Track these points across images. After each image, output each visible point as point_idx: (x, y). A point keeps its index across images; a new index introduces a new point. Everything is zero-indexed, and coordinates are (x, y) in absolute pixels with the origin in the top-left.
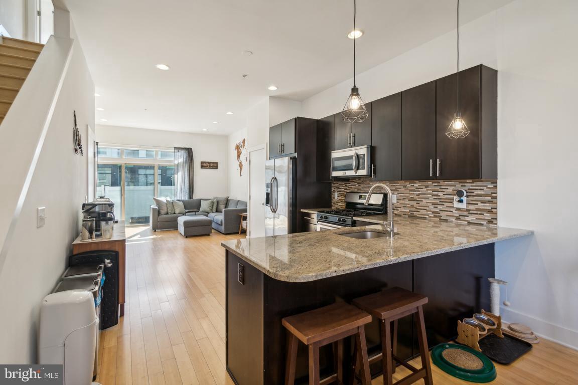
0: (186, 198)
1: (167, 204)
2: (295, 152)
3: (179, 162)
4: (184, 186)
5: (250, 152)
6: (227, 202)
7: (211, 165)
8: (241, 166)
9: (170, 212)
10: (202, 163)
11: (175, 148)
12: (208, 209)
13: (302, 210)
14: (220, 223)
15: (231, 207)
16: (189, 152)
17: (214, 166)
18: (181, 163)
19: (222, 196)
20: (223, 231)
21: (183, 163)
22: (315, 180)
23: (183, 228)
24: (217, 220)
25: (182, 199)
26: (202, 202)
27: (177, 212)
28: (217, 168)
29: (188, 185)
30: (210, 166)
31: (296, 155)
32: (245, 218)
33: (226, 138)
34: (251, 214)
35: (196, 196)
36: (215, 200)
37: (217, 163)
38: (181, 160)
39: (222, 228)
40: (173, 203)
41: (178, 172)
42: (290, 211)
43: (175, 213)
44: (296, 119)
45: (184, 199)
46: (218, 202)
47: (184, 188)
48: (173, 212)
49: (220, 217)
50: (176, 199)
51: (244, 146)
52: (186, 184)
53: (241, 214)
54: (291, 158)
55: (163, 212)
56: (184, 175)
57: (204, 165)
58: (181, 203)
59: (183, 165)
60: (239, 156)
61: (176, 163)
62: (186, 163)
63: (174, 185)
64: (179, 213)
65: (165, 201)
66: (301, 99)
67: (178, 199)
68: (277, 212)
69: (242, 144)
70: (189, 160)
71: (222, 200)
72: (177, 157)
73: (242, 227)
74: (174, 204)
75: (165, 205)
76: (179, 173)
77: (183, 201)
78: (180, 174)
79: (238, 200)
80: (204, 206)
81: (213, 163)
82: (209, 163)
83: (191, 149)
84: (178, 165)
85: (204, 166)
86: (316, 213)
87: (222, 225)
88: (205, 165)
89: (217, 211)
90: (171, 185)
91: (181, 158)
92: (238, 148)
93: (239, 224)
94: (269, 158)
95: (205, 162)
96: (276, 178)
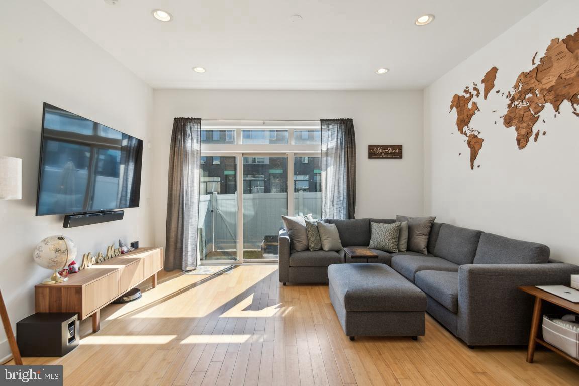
0: (342, 216)
1: (306, 230)
3: (329, 147)
4: (339, 192)
6: (433, 230)
7: (390, 151)
8: (475, 144)
9: (312, 246)
10: (371, 147)
11: (322, 120)
12: (390, 244)
16: (347, 127)
17: (395, 152)
18: (332, 149)
20: (467, 340)
21: (336, 149)
25: (335, 218)
26: (376, 228)
27: (326, 248)
28: (401, 157)
29: (345, 191)
30: (386, 153)
35: (362, 213)
36: (403, 223)
37: (400, 147)
38: (332, 144)
40: (318, 227)
41: (327, 166)
43: (321, 249)
45: (339, 218)
46: (410, 229)
47: (339, 197)
48: (318, 247)
50: (323, 218)
51: (490, 88)
52: (341, 188)
53: (533, 292)
55: (299, 246)
56: (337, 172)
57: (375, 152)
58: (333, 227)
59: (336, 153)
60: (464, 121)
61: (324, 148)
62: (341, 148)
63: (321, 191)
64: (330, 251)
65: (304, 224)
67: (328, 217)
70: (346, 142)
72: (324, 139)
74: (321, 230)
75: (303, 231)
76: (329, 169)
77: (337, 223)
78: (331, 170)
80: (380, 235)
81: (393, 147)
82: (385, 147)
83: (351, 120)
84: (327, 153)
85: (375, 154)
87: (457, 312)
88: (377, 151)
89: (408, 249)
90: (316, 192)
91: (331, 140)
92: (460, 102)
95: (377, 146)
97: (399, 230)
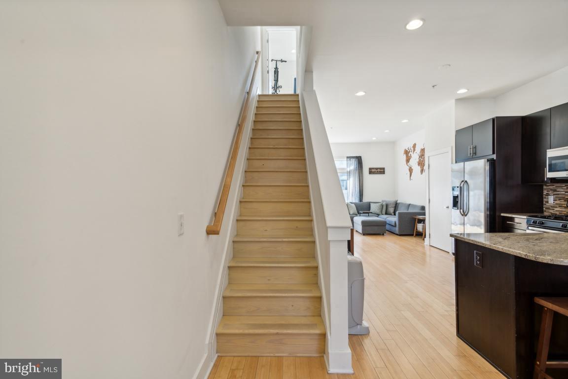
0: (357, 201)
2: (494, 153)
4: (355, 190)
5: (429, 157)
6: (396, 205)
7: (379, 170)
8: (411, 170)
10: (370, 169)
11: (347, 157)
12: (378, 212)
13: (502, 214)
14: (393, 224)
15: (401, 210)
16: (359, 160)
17: (381, 171)
18: (352, 170)
19: (390, 199)
20: (397, 232)
21: (354, 170)
22: (520, 182)
23: (361, 227)
24: (389, 221)
25: (354, 202)
26: (372, 206)
28: (384, 173)
29: (358, 189)
30: (377, 172)
31: (494, 157)
32: (422, 221)
33: (393, 144)
34: (431, 218)
35: (366, 199)
36: (384, 203)
37: (384, 169)
38: (352, 168)
39: (397, 230)
41: (349, 178)
42: (487, 215)
43: (350, 214)
44: (493, 120)
46: (387, 206)
47: (355, 192)
49: (393, 219)
50: (349, 202)
51: (414, 150)
52: (356, 188)
53: (416, 217)
54: (488, 161)
56: (354, 181)
57: (372, 171)
58: (353, 205)
59: (354, 172)
60: (408, 161)
61: (348, 170)
62: (356, 170)
64: (353, 214)
66: (495, 96)
67: (351, 202)
68: (467, 216)
69: (412, 149)
70: (359, 167)
71: (391, 204)
72: (349, 165)
73: (417, 229)
74: (349, 206)
77: (355, 204)
78: (352, 180)
79: (409, 203)
80: (374, 208)
81: (381, 169)
82: (377, 169)
83: (361, 157)
84: (350, 172)
85: (372, 172)
86: (525, 217)
87: (395, 226)
88: (373, 171)
89: (386, 214)
91: (353, 166)
92: (407, 152)
93: (414, 226)
94: (454, 161)
95: (373, 168)
96: (466, 181)
97: (382, 206)
